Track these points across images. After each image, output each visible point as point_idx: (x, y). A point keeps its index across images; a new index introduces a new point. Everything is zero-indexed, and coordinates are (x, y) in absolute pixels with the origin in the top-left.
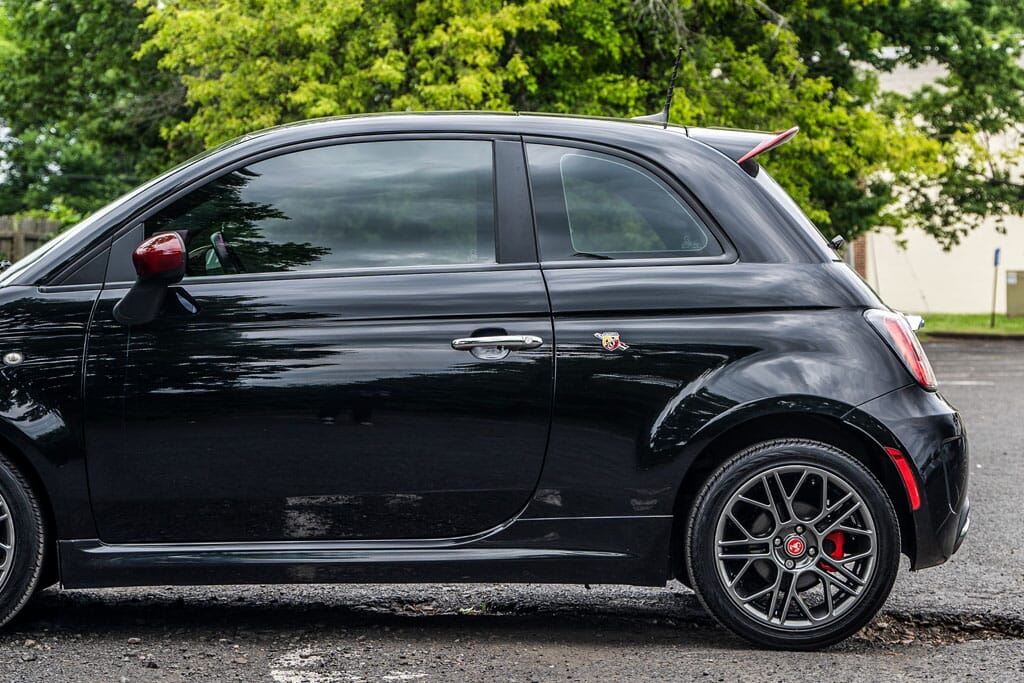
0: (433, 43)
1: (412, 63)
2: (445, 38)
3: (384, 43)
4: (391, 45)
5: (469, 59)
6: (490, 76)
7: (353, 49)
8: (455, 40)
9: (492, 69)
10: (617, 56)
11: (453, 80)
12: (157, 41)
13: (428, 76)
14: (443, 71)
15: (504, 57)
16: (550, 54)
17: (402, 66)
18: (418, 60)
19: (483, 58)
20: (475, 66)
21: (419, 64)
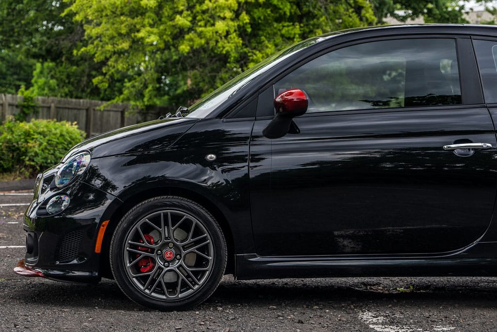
0: (205, 7)
1: (194, 18)
2: (210, 5)
3: (181, 8)
4: (185, 9)
5: (222, 15)
6: (231, 23)
7: (166, 11)
8: (215, 5)
9: (232, 20)
10: (288, 14)
11: (213, 25)
12: (73, 8)
13: (202, 23)
14: (209, 21)
15: (237, 14)
16: (258, 13)
17: (190, 19)
18: (197, 16)
19: (228, 14)
20: (224, 19)
21: (198, 18)
